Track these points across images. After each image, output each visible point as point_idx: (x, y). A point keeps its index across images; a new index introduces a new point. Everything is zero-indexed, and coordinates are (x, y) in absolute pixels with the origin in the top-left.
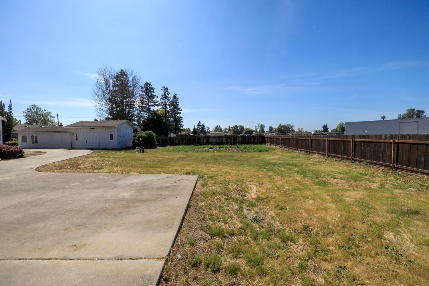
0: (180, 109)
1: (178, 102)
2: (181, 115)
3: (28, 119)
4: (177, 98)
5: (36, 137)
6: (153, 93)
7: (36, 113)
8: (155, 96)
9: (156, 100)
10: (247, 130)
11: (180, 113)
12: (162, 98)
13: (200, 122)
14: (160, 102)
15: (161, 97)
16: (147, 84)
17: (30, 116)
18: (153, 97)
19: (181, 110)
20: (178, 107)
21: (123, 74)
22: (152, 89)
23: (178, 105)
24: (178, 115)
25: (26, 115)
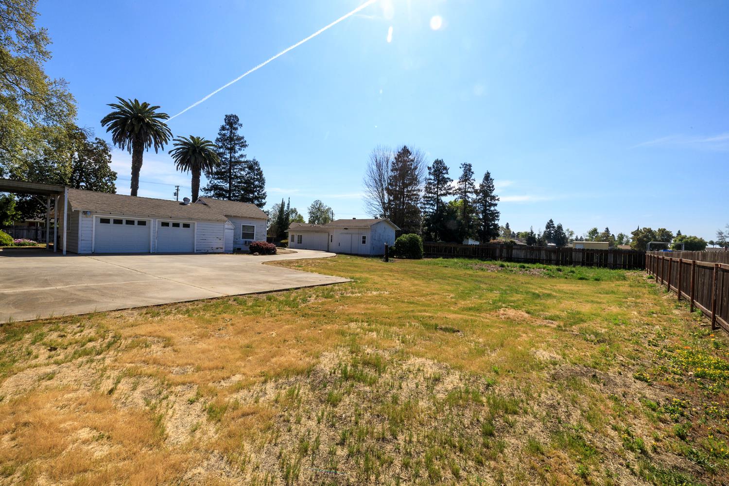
0: (496, 198)
1: (493, 187)
2: (497, 208)
3: (311, 217)
4: (491, 179)
5: (301, 236)
6: (446, 176)
7: (319, 209)
8: (449, 179)
9: (450, 186)
10: (684, 240)
11: (496, 205)
12: (459, 182)
13: (551, 221)
14: (457, 187)
15: (458, 180)
16: (438, 163)
17: (313, 213)
18: (445, 181)
19: (498, 200)
20: (493, 194)
21: (405, 152)
22: (445, 168)
23: (491, 191)
24: (492, 208)
25: (310, 213)
